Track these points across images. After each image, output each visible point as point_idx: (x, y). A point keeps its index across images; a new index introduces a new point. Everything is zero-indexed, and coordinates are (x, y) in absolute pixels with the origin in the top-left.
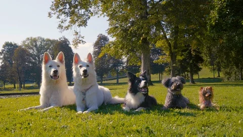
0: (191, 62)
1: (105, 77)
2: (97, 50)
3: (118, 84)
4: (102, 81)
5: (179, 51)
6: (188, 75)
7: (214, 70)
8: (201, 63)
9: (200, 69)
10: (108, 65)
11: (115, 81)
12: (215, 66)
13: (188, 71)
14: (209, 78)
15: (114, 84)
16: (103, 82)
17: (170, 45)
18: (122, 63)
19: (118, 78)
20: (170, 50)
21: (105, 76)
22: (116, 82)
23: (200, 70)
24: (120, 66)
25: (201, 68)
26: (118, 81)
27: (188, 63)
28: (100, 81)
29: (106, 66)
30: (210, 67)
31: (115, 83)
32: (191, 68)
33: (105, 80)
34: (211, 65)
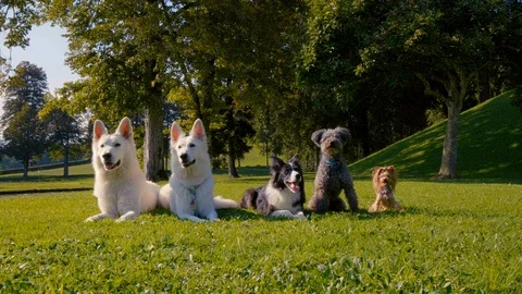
0: (232, 134)
1: (35, 163)
2: (15, 98)
3: (66, 177)
4: (28, 170)
5: (214, 112)
6: (224, 159)
7: (268, 151)
8: (251, 137)
9: (247, 149)
10: (44, 135)
11: (60, 172)
12: (269, 144)
13: (224, 153)
14: (258, 167)
15: (58, 178)
16: (30, 174)
17: (197, 99)
18: (78, 132)
19: (66, 165)
20: (198, 108)
21: (35, 158)
22: (62, 174)
23: (248, 151)
24: (72, 137)
25: (250, 148)
26: (66, 171)
27: (226, 137)
28: (22, 171)
29: (37, 137)
30: (261, 144)
31: (60, 177)
32: (231, 147)
33: (33, 170)
34: (262, 142)
